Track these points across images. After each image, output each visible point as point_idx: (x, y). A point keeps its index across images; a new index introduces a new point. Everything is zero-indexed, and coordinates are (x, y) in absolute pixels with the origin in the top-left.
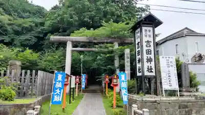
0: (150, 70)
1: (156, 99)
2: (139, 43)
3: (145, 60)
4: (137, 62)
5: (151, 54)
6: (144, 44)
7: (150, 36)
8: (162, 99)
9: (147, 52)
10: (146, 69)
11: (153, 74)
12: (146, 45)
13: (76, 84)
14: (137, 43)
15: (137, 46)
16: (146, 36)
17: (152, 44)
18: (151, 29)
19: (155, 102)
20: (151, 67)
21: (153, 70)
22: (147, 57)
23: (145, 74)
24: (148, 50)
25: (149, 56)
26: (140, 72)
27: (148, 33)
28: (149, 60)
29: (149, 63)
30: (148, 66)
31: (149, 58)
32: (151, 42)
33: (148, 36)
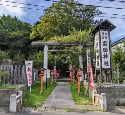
0: (106, 63)
1: (111, 86)
2: (98, 43)
3: (103, 56)
4: (96, 58)
5: (107, 51)
6: (102, 44)
7: (106, 38)
8: (116, 85)
9: (104, 50)
10: (103, 63)
11: (109, 67)
12: (104, 45)
13: (51, 76)
14: (96, 43)
15: (96, 46)
16: (103, 38)
17: (108, 44)
18: (107, 32)
19: (111, 88)
20: (107, 61)
21: (109, 64)
22: (104, 54)
23: (103, 67)
24: (105, 48)
26: (99, 65)
27: (105, 35)
28: (106, 56)
29: (106, 58)
30: (105, 61)
31: (106, 54)
32: (107, 42)
33: (104, 38)
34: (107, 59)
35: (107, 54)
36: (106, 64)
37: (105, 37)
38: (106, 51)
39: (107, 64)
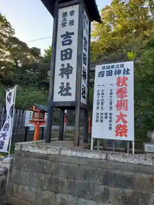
1: (49, 151)
5: (70, 58)
7: (72, 23)
9: (62, 55)
11: (72, 98)
12: (63, 42)
16: (64, 25)
17: (75, 38)
20: (68, 84)
21: (73, 91)
22: (63, 65)
23: (55, 100)
24: (65, 51)
25: (66, 62)
27: (69, 18)
28: (66, 71)
29: (65, 76)
30: (62, 83)
31: (66, 66)
32: (73, 34)
33: (67, 24)
34: (68, 78)
35: (68, 64)
36: (65, 92)
37: (68, 22)
38: (68, 56)
39: (67, 92)
